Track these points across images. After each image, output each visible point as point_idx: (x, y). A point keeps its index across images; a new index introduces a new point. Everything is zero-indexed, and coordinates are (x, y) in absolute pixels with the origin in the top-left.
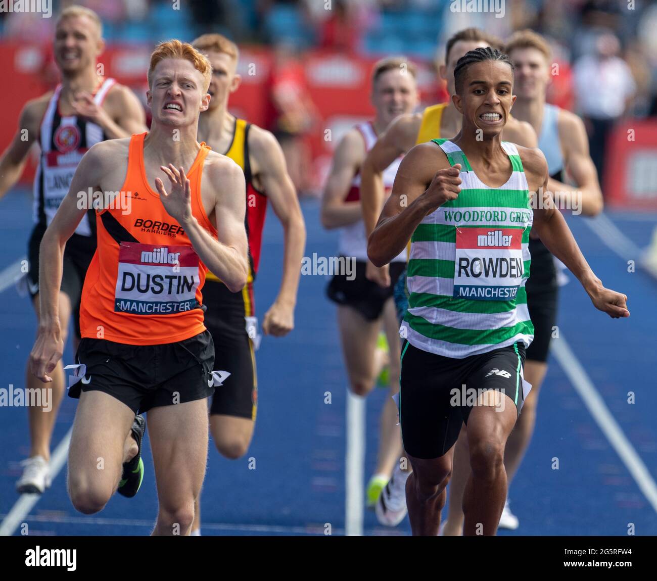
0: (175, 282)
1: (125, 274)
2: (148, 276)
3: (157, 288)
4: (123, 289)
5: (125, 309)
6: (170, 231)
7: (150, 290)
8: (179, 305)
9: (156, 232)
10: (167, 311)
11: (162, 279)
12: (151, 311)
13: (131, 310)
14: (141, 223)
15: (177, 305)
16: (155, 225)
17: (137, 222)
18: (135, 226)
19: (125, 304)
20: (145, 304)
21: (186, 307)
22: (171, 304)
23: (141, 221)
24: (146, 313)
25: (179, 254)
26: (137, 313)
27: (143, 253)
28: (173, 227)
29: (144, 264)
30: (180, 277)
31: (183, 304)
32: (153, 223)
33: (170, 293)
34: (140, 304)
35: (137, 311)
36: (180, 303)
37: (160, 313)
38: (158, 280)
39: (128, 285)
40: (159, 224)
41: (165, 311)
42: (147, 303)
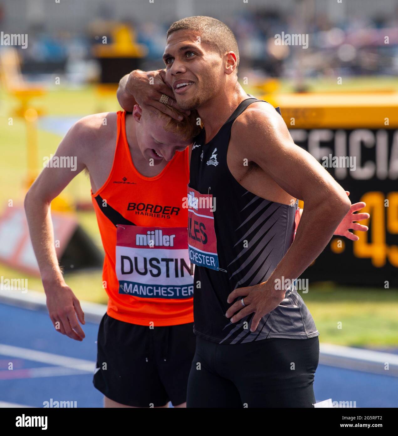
0: (172, 265)
1: (123, 258)
2: (145, 259)
3: (155, 271)
4: (123, 273)
5: (128, 291)
6: (163, 213)
7: (149, 273)
8: (181, 289)
9: (149, 215)
10: (169, 295)
11: (158, 262)
12: (152, 294)
13: (134, 292)
14: (134, 207)
15: (179, 290)
16: (147, 208)
17: (129, 206)
18: (128, 209)
19: (128, 286)
20: (145, 287)
21: (189, 291)
22: (172, 288)
23: (133, 205)
24: (147, 296)
25: (174, 236)
26: (139, 296)
27: (138, 236)
28: (166, 209)
29: (140, 247)
30: (176, 260)
31: (186, 288)
32: (146, 206)
33: (168, 276)
34: (141, 287)
35: (138, 293)
36: (182, 287)
37: (162, 297)
38: (154, 263)
39: (127, 268)
40: (151, 207)
41: (166, 295)
42: (147, 286)
